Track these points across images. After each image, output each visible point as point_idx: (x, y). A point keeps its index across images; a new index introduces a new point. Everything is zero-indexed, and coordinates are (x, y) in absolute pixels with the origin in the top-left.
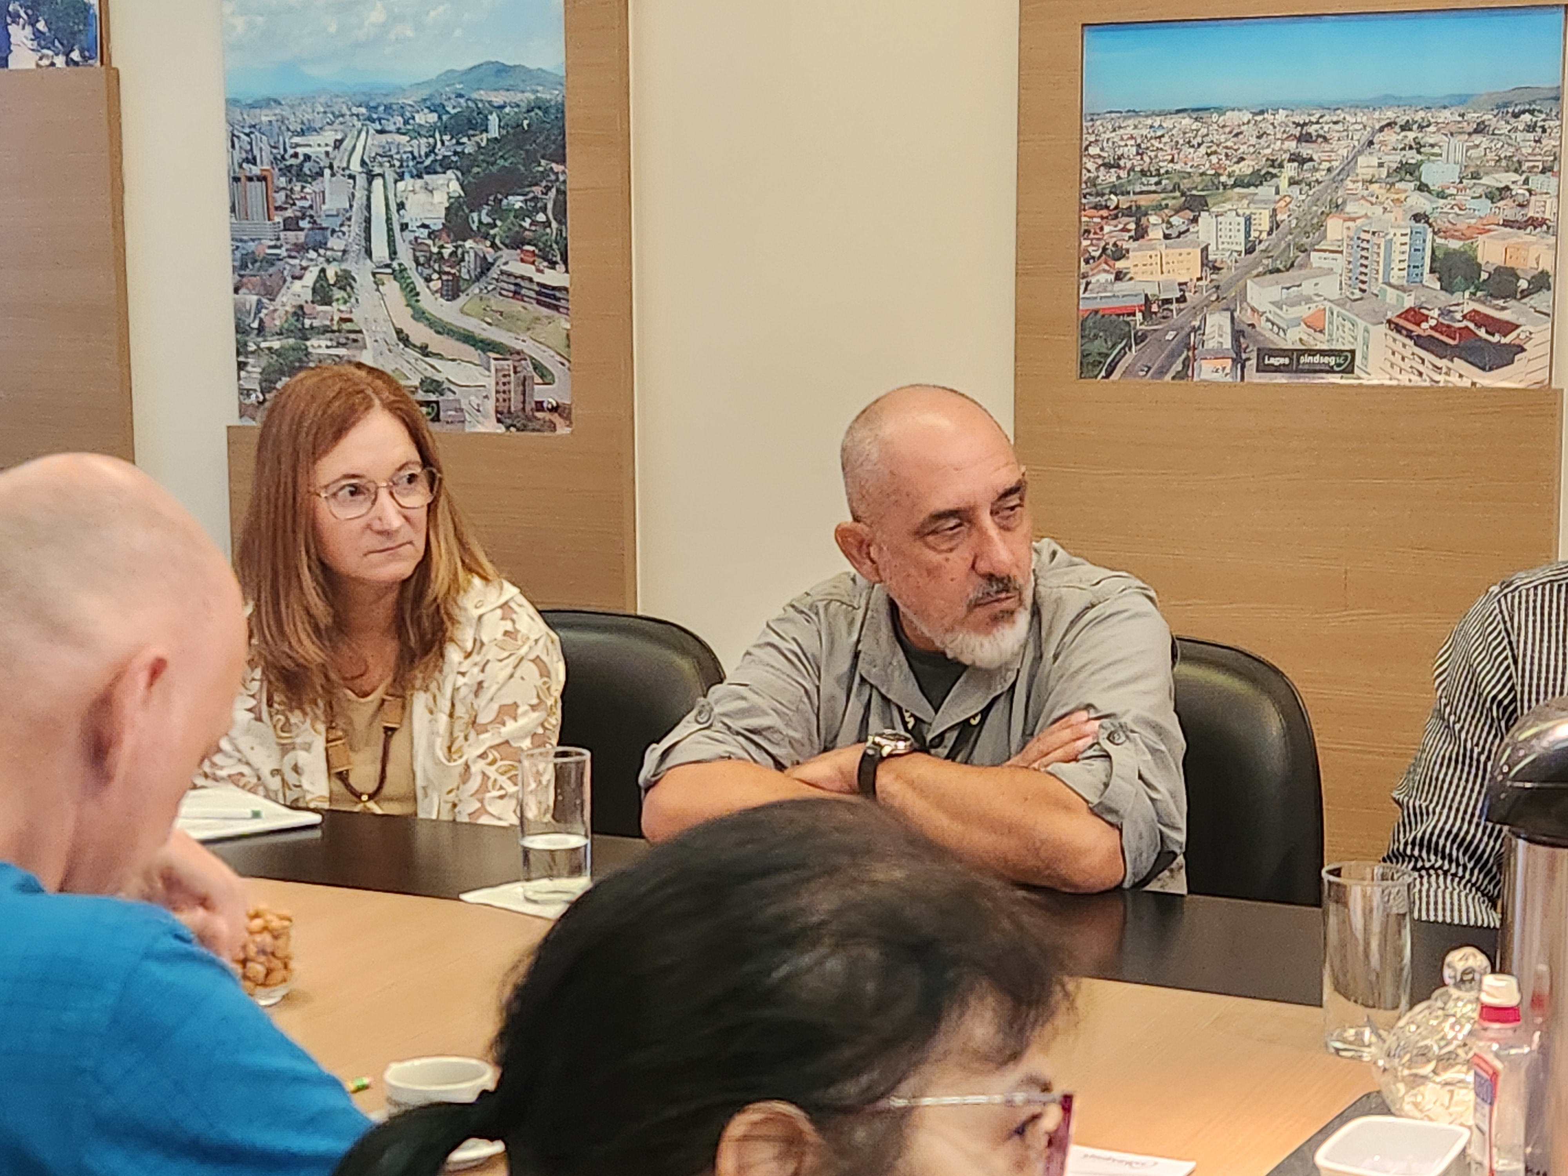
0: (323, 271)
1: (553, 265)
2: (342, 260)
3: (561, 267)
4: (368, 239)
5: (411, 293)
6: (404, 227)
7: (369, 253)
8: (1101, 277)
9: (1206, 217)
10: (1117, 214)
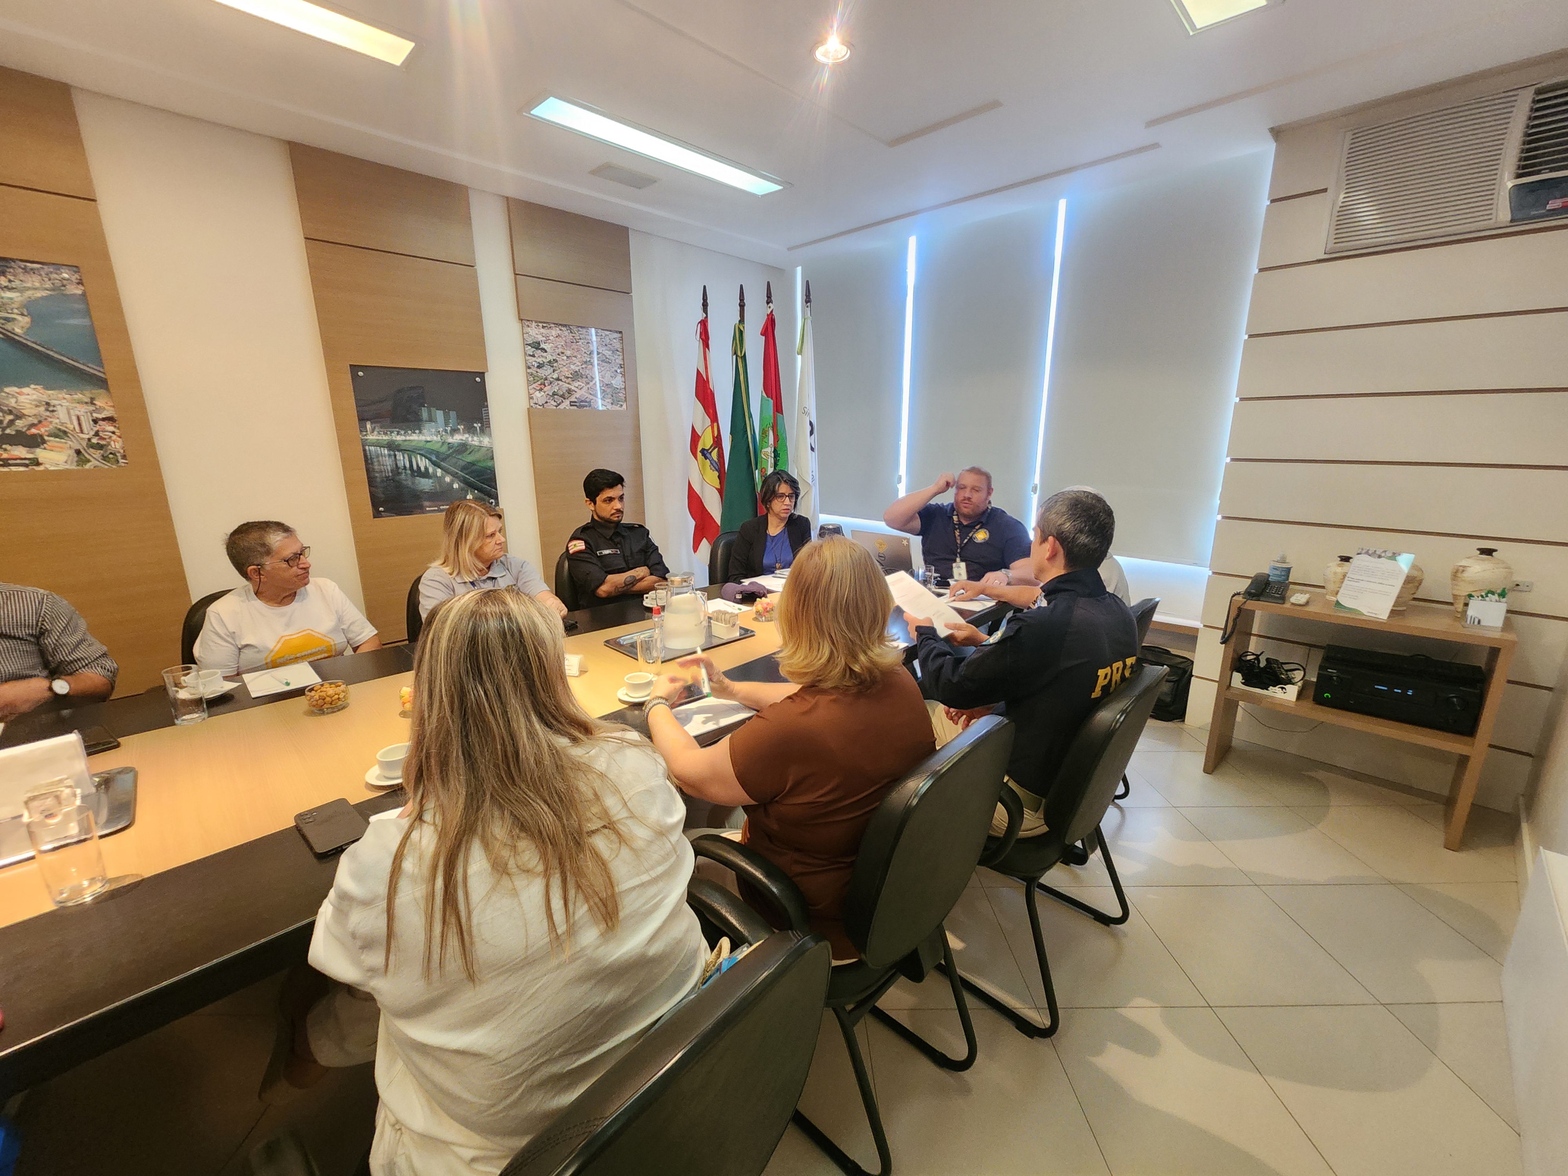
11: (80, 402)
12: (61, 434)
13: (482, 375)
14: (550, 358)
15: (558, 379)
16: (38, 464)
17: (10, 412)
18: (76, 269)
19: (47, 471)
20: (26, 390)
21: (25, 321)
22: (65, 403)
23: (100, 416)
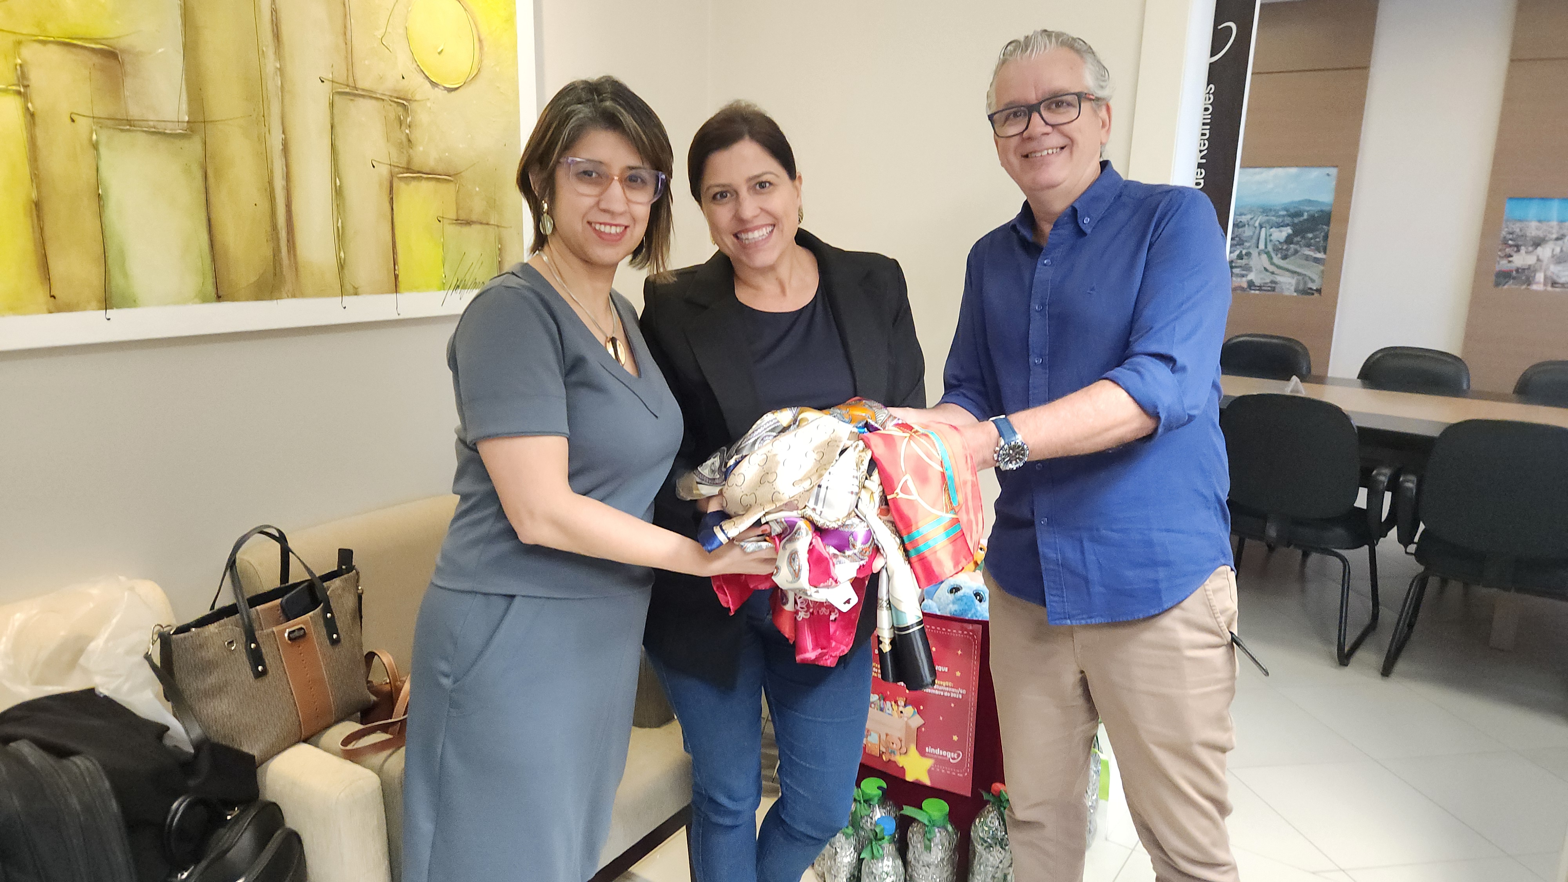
0: (1241, 252)
1: (1320, 252)
2: (1247, 249)
3: (1323, 253)
4: (1258, 243)
5: (1270, 258)
6: (1271, 241)
7: (1258, 247)
8: (1504, 262)
9: (1539, 249)
10: (1511, 246)
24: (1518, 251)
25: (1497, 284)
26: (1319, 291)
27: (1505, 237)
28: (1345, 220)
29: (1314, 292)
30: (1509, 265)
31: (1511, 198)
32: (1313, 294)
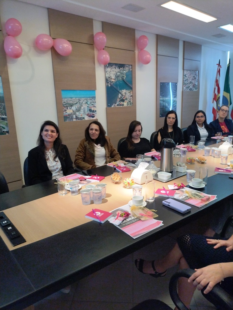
1: (3, 115)
3: (5, 115)
8: (65, 113)
9: (72, 107)
10: (65, 107)
11: (129, 92)
12: (126, 99)
13: (177, 83)
14: (187, 78)
15: (188, 84)
16: (123, 105)
17: (122, 95)
18: (132, 65)
19: (124, 107)
20: (124, 90)
21: (125, 76)
22: (127, 93)
23: (131, 95)
24: (67, 109)
25: (65, 120)
26: (8, 132)
27: (63, 104)
28: (10, 100)
29: (6, 133)
30: (66, 113)
31: (62, 90)
32: (6, 134)
